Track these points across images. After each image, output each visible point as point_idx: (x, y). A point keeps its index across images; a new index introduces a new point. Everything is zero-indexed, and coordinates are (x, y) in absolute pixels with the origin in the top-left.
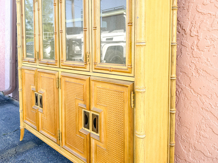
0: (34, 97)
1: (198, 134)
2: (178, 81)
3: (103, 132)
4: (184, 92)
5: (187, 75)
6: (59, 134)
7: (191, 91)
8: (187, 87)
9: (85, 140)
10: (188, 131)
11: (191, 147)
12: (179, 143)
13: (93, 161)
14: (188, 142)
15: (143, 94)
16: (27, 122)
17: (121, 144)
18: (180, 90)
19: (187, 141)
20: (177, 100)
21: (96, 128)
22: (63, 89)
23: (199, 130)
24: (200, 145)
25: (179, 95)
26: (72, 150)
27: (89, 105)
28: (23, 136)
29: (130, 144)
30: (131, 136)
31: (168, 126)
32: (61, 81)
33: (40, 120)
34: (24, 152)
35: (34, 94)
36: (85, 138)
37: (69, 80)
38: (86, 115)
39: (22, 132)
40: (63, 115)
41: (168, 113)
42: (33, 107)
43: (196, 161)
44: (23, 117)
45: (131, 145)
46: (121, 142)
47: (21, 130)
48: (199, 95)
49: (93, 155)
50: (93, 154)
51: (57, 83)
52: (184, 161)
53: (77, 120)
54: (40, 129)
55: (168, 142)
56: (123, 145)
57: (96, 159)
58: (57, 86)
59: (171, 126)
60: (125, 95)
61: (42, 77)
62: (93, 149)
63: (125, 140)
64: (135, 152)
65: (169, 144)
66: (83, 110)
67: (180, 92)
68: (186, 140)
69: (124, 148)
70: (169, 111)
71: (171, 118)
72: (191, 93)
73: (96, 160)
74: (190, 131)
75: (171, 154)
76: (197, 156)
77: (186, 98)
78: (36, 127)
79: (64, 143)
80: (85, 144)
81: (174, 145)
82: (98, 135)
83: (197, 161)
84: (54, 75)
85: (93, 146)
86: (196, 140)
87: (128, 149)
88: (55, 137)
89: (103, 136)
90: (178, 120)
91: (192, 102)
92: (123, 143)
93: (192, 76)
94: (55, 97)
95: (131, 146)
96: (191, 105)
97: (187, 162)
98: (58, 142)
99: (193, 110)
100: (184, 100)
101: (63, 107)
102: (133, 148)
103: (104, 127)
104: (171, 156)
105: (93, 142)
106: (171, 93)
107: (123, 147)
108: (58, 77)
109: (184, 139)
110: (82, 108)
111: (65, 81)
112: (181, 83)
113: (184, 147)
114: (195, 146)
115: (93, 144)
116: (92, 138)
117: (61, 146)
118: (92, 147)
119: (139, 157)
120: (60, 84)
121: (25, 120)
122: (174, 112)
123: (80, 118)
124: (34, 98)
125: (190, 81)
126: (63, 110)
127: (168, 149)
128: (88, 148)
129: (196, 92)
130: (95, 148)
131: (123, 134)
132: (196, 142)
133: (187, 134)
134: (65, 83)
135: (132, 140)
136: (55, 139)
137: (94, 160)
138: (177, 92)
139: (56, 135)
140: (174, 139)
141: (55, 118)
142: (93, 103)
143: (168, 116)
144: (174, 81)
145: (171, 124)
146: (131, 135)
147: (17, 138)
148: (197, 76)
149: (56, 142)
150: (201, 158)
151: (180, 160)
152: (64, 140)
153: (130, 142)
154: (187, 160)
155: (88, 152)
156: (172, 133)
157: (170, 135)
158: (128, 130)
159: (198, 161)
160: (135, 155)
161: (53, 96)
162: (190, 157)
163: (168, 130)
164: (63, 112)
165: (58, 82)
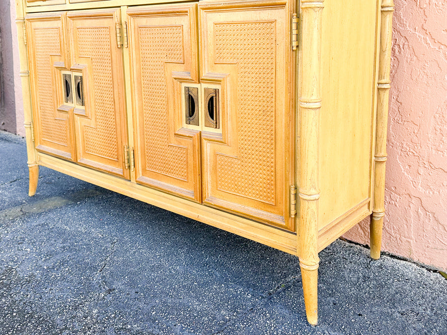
0: (61, 83)
1: (438, 133)
2: (399, 21)
3: (229, 122)
4: (410, 44)
5: (418, 3)
6: (128, 155)
7: (425, 40)
8: (417, 33)
9: (189, 151)
10: (416, 131)
11: (421, 165)
12: (397, 161)
13: (209, 189)
14: (417, 155)
15: (317, 13)
16: (45, 148)
17: (269, 136)
18: (401, 41)
19: (414, 152)
20: (395, 65)
21: (213, 119)
22: (134, 47)
23: (439, 124)
24: (442, 156)
25: (400, 53)
26: (159, 182)
27: (197, 70)
28: (36, 185)
29: (289, 130)
30: (291, 112)
31: (372, 117)
32: (129, 29)
33: (78, 134)
34: (43, 212)
35: (60, 76)
36: (190, 146)
37: (147, 22)
38: (190, 95)
39: (33, 175)
40: (137, 108)
41: (374, 88)
42: (59, 107)
43: (431, 193)
44: (33, 138)
45: (291, 131)
46: (268, 132)
47: (30, 169)
48: (442, 47)
49: (208, 177)
50: (208, 173)
51: (118, 35)
52: (407, 196)
53: (170, 111)
54: (78, 155)
55: (371, 152)
56: (273, 137)
57: (215, 183)
58: (119, 43)
59: (378, 119)
60: (278, 26)
61: (79, 30)
62: (208, 163)
63: (278, 126)
64: (298, 146)
65: (373, 158)
66: (184, 85)
67: (401, 46)
68: (412, 150)
69: (275, 142)
70: (376, 85)
71: (379, 100)
72: (425, 45)
73: (215, 186)
74: (420, 130)
75: (377, 179)
76: (434, 181)
77: (415, 58)
78: (69, 153)
79: (140, 172)
80: (189, 159)
81: (384, 159)
82: (219, 131)
83: (433, 193)
84: (110, 16)
85: (208, 157)
86: (433, 147)
87: (284, 142)
88: (117, 164)
89: (229, 129)
90: (395, 111)
91: (426, 65)
92: (273, 132)
93: (430, 4)
94: (115, 70)
95: (289, 132)
96: (426, 72)
97: (412, 197)
98: (125, 174)
99: (430, 82)
100: (410, 62)
101: (136, 88)
102: (295, 137)
103: (231, 110)
104: (377, 184)
105: (208, 149)
106: (381, 42)
107: (273, 141)
108: (119, 21)
109: (408, 149)
110: (182, 80)
111: (136, 27)
112: (404, 25)
113: (407, 167)
114: (430, 161)
115: (208, 153)
116: (206, 139)
117: (133, 180)
118: (205, 159)
119: (307, 149)
120: (125, 35)
121: (39, 144)
122: (386, 87)
123: (176, 105)
124: (61, 87)
125: (425, 17)
126: (136, 97)
127: (370, 167)
128: (196, 164)
129: (436, 41)
130: (212, 163)
131: (274, 113)
132: (434, 152)
133: (415, 138)
134: (136, 32)
135: (293, 120)
136: (118, 170)
137: (210, 187)
138: (396, 48)
139: (120, 159)
140: (384, 148)
141: (118, 120)
142: (206, 62)
143: (373, 96)
144: (388, 16)
145: (379, 115)
146: (291, 109)
147: (21, 191)
148: (440, 3)
149: (121, 174)
150: (441, 185)
151: (399, 197)
152: (140, 165)
153: (289, 125)
154: (413, 193)
155: (198, 173)
156: (380, 134)
157: (376, 138)
158: (284, 104)
159: (435, 192)
160: (298, 151)
161: (111, 68)
162: (419, 187)
163: (372, 127)
164: (137, 101)
165: (121, 32)
